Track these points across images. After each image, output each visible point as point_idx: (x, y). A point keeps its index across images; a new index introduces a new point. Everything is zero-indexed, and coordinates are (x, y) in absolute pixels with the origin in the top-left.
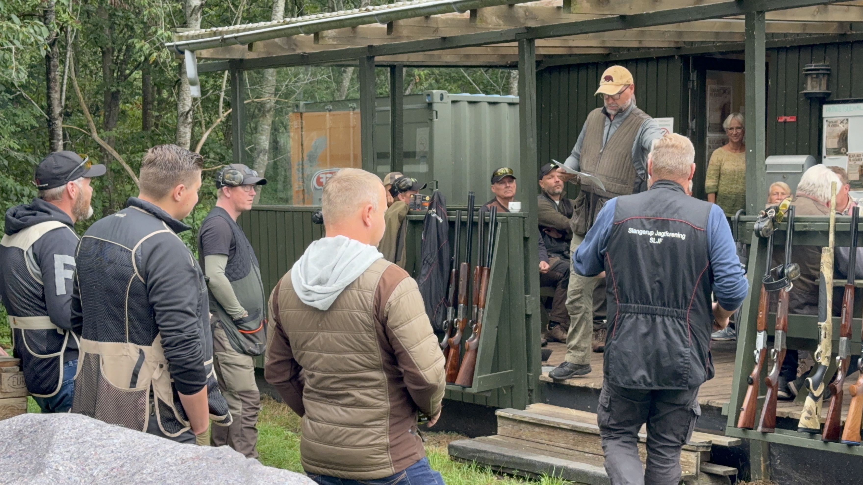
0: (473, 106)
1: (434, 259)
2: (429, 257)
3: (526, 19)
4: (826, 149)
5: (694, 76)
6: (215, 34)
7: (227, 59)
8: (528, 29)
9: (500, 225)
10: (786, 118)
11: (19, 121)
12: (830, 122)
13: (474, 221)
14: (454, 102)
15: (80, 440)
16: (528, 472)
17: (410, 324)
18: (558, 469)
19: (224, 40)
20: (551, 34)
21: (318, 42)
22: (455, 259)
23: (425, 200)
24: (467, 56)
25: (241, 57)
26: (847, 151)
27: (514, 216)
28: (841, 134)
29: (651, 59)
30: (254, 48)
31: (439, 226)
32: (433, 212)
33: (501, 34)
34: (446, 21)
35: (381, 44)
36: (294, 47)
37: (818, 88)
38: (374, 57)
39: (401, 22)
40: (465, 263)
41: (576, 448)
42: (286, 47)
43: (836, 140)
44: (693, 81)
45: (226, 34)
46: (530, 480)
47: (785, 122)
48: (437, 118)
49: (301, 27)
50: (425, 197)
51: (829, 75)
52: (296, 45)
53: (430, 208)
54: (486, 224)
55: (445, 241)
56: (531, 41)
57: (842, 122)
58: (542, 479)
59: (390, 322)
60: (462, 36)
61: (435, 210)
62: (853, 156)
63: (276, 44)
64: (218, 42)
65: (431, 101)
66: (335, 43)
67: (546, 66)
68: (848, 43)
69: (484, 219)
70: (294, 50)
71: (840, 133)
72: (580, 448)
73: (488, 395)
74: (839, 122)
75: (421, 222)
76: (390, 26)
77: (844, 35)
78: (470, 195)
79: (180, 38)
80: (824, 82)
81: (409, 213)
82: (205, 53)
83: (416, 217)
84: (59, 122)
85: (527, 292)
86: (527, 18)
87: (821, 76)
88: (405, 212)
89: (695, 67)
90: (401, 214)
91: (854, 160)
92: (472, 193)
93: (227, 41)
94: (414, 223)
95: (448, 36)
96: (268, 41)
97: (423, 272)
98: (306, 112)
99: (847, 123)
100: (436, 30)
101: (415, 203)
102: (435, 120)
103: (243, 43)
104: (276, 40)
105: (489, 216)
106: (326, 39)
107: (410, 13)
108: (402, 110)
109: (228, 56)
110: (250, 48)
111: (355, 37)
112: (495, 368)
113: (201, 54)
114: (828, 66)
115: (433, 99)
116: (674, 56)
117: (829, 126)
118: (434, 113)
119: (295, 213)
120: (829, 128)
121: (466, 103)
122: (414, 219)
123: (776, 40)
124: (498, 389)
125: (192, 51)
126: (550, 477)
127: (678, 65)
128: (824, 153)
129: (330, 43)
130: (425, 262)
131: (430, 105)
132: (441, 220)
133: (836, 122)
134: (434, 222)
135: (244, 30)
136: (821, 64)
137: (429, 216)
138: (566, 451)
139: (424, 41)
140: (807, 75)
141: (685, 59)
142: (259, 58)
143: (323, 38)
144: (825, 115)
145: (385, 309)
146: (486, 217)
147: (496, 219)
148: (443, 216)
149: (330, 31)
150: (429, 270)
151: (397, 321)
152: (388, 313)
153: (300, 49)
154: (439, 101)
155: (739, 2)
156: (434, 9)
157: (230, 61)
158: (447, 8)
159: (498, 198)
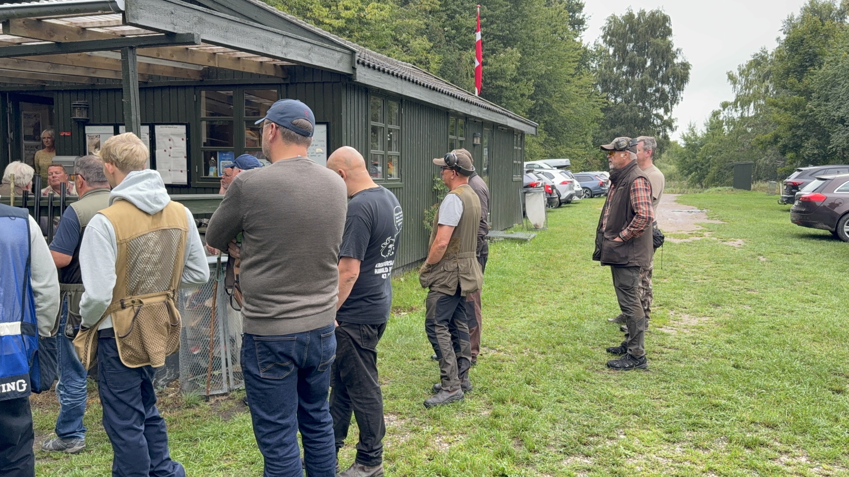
5: (10, 105)
10: (65, 133)
28: (97, 144)
37: (82, 116)
43: (94, 147)
44: (10, 108)
47: (64, 136)
57: (96, 137)
68: (97, 90)
77: (94, 85)
80: (85, 112)
87: (82, 109)
89: (10, 100)
99: (99, 137)
114: (87, 103)
140: (75, 107)
141: (3, 94)
144: (87, 132)
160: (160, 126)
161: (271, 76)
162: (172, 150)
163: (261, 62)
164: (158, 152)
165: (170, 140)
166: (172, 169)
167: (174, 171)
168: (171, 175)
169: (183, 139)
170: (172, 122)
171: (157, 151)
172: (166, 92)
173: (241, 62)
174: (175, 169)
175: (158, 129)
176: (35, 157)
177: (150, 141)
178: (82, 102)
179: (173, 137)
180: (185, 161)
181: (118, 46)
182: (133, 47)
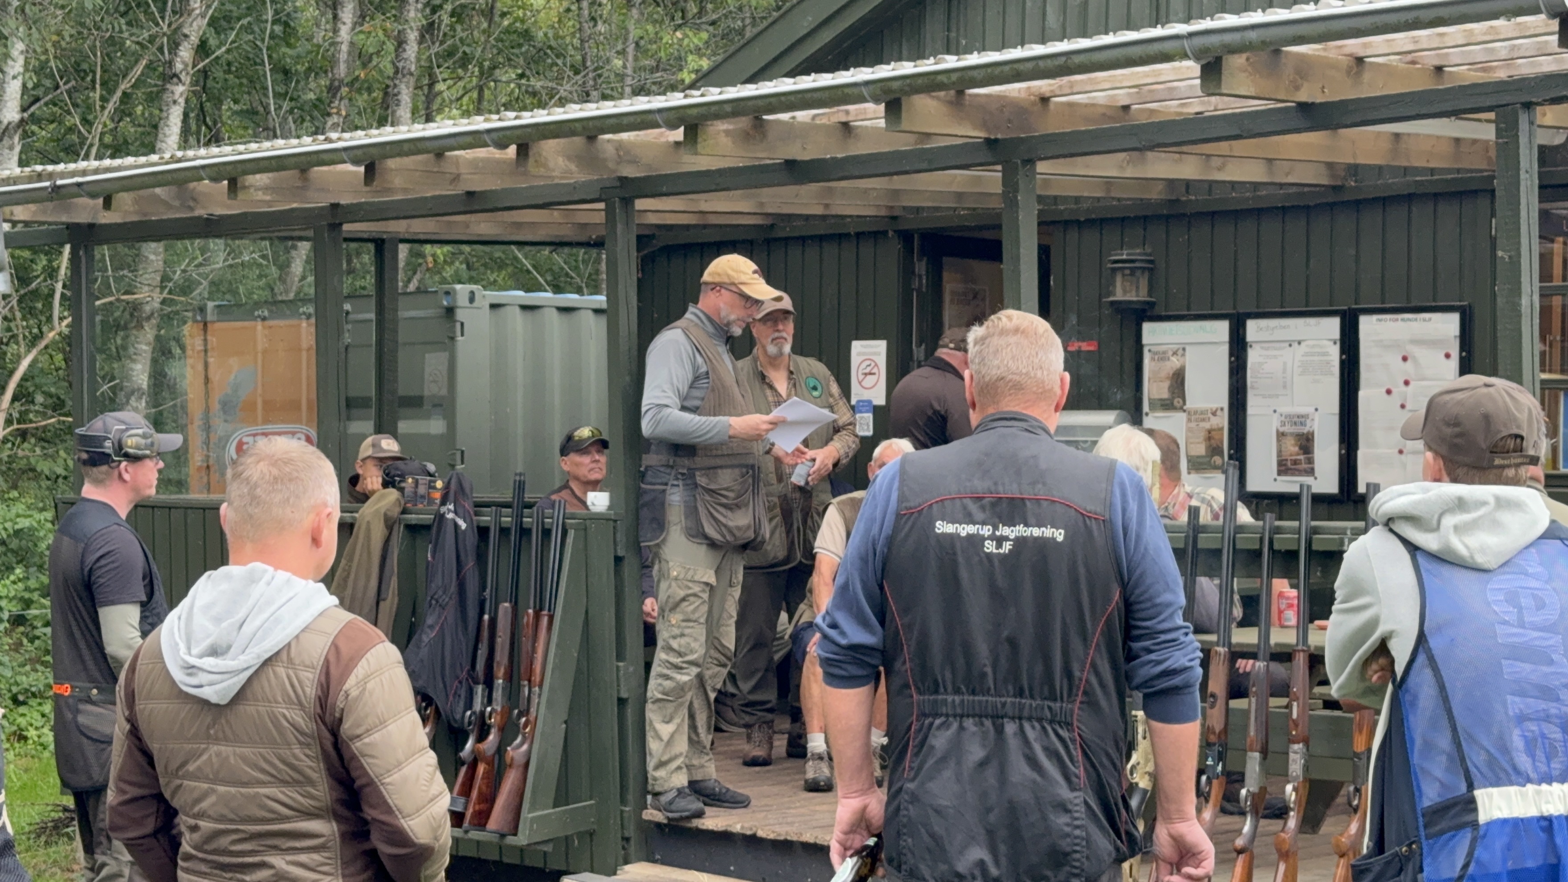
0: (529, 314)
1: (450, 598)
2: (440, 593)
3: (618, 163)
4: (1150, 399)
5: (921, 267)
6: (40, 177)
7: (63, 224)
8: (623, 180)
9: (571, 534)
10: (1080, 344)
12: (1156, 353)
13: (524, 526)
14: (494, 306)
17: (384, 731)
19: (56, 189)
20: (664, 189)
21: (236, 196)
22: (488, 597)
23: (434, 488)
24: (518, 225)
25: (90, 221)
26: (1184, 403)
27: (598, 518)
28: (1174, 374)
29: (847, 235)
30: (114, 204)
31: (461, 537)
32: (449, 511)
33: (574, 187)
34: (474, 163)
35: (355, 201)
36: (192, 204)
37: (1134, 293)
38: (341, 224)
39: (392, 163)
40: (507, 605)
42: (177, 203)
43: (1166, 384)
44: (920, 276)
45: (62, 178)
47: (1078, 352)
48: (462, 335)
49: (203, 167)
50: (435, 482)
51: (1151, 270)
52: (194, 200)
53: (443, 503)
54: (546, 533)
55: (470, 563)
56: (627, 202)
57: (1175, 353)
59: (347, 727)
60: (504, 190)
61: (451, 507)
62: (1196, 413)
63: (157, 198)
64: (44, 194)
65: (452, 305)
66: (268, 198)
67: (661, 244)
68: (1184, 215)
69: (543, 523)
70: (191, 209)
71: (1171, 373)
73: (549, 848)
74: (1170, 353)
75: (426, 528)
76: (371, 171)
77: (1176, 201)
78: (518, 478)
80: (1144, 283)
81: (404, 511)
82: (21, 213)
83: (418, 519)
85: (620, 657)
86: (620, 160)
87: (1138, 273)
88: (397, 510)
89: (923, 253)
90: (389, 513)
91: (1196, 420)
92: (520, 474)
93: (63, 191)
94: (414, 529)
95: (478, 189)
96: (142, 192)
97: (430, 621)
98: (218, 321)
99: (1183, 355)
100: (456, 178)
101: (416, 493)
102: (459, 338)
103: (93, 196)
104: (158, 190)
105: (552, 518)
106: (252, 190)
107: (406, 147)
108: (395, 321)
109: (64, 219)
110: (108, 203)
111: (304, 188)
112: (562, 797)
113: (12, 214)
114: (1150, 255)
115: (455, 300)
116: (885, 233)
117: (1153, 359)
118: (458, 326)
119: (189, 511)
120: (1153, 364)
121: (518, 309)
122: (414, 522)
123: (1062, 208)
124: (567, 837)
127: (895, 246)
128: (1146, 408)
129: (258, 198)
130: (434, 602)
131: (450, 311)
132: (463, 525)
133: (1164, 353)
134: (450, 529)
135: (96, 171)
136: (1138, 251)
137: (441, 517)
139: (434, 198)
140: (1114, 270)
141: (906, 236)
142: (125, 224)
143: (245, 188)
144: (1146, 339)
145: (338, 703)
146: (547, 520)
147: (564, 524)
148: (468, 520)
149: (258, 176)
150: (439, 617)
151: (359, 726)
152: (343, 710)
153: (204, 208)
154: (467, 304)
155: (991, 143)
156: (452, 142)
157: (70, 227)
158: (475, 139)
159: (574, 485)
160: (1375, 317)
162: (1410, 389)
164: (1368, 396)
165: (1405, 359)
167: (1414, 453)
168: (1405, 466)
169: (1448, 356)
170: (1413, 304)
171: (1362, 394)
172: (1397, 213)
175: (1367, 325)
177: (1342, 362)
178: (1137, 253)
179: (1416, 351)
181: (1488, 104)
182: (1528, 106)
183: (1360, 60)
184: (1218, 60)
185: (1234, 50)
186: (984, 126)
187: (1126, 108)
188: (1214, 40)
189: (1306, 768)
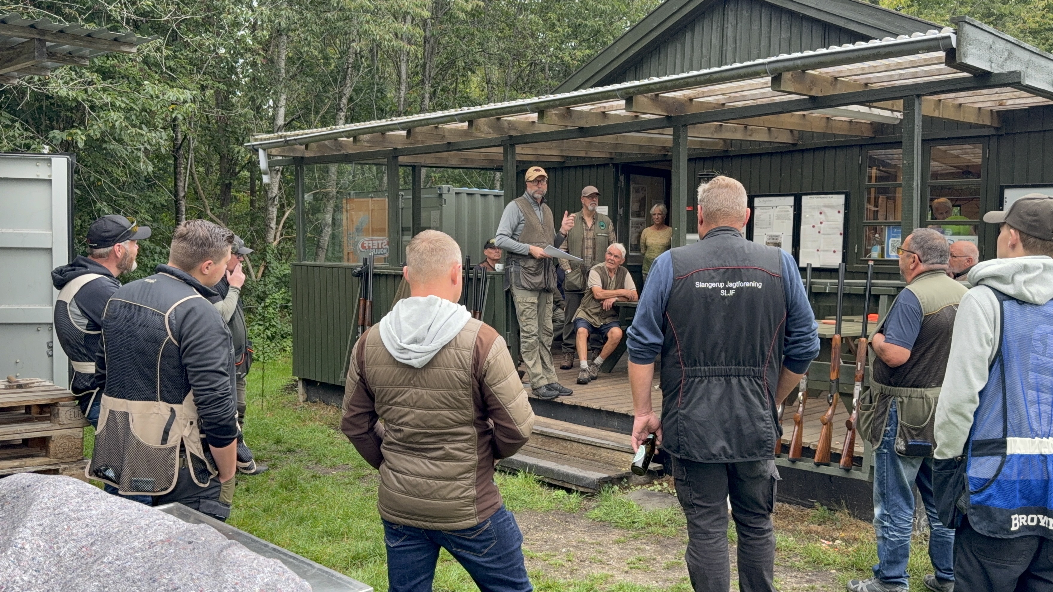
0: (470, 197)
5: (622, 178)
6: (281, 137)
7: (292, 156)
8: (511, 137)
9: (489, 280)
11: (153, 200)
13: (470, 277)
14: (457, 194)
15: (57, 512)
16: (508, 468)
17: (507, 381)
18: (531, 466)
19: (287, 141)
21: (356, 144)
25: (301, 155)
27: (499, 274)
29: (593, 166)
30: (309, 148)
33: (491, 140)
34: (451, 130)
35: (403, 147)
36: (340, 148)
38: (398, 157)
39: (418, 130)
41: (543, 447)
42: (334, 148)
44: (621, 182)
45: (289, 137)
46: (510, 473)
49: (344, 132)
52: (341, 146)
54: (479, 280)
56: (513, 146)
58: (519, 474)
59: (488, 380)
60: (462, 141)
63: (327, 145)
64: (282, 143)
65: (441, 192)
66: (368, 145)
67: (521, 169)
68: (730, 156)
69: (477, 276)
70: (340, 150)
72: (546, 448)
76: (409, 133)
77: (727, 151)
78: (467, 258)
79: (256, 140)
82: (275, 152)
84: (183, 202)
86: (510, 129)
89: (623, 172)
93: (289, 142)
95: (452, 141)
96: (320, 143)
98: (355, 198)
100: (443, 137)
102: (444, 205)
103: (301, 144)
104: (326, 142)
106: (363, 142)
107: (423, 122)
108: (420, 198)
109: (292, 154)
110: (306, 147)
111: (383, 141)
113: (270, 152)
116: (608, 164)
118: (443, 200)
121: (465, 195)
125: (264, 150)
126: (525, 472)
127: (613, 170)
129: (365, 145)
131: (440, 195)
135: (302, 135)
136: (711, 171)
138: (536, 450)
139: (435, 145)
140: (700, 178)
141: (616, 166)
142: (315, 157)
143: (360, 141)
149: (365, 136)
151: (495, 379)
152: (486, 370)
153: (344, 150)
154: (447, 192)
155: (668, 118)
156: (442, 120)
157: (294, 158)
158: (451, 119)
159: (488, 260)
160: (809, 197)
161: (984, 126)
162: (822, 225)
163: (980, 108)
164: (804, 228)
165: (821, 213)
166: (822, 248)
167: (824, 251)
168: (819, 256)
169: (839, 212)
170: (825, 191)
171: (802, 227)
172: (820, 154)
173: (962, 109)
174: (826, 248)
175: (806, 200)
176: (642, 235)
177: (794, 215)
179: (826, 210)
180: (840, 239)
181: (900, 95)
182: (919, 96)
183: (836, 78)
184: (780, 75)
185: (787, 69)
186: (666, 110)
187: (723, 104)
188: (781, 65)
189: (807, 385)
